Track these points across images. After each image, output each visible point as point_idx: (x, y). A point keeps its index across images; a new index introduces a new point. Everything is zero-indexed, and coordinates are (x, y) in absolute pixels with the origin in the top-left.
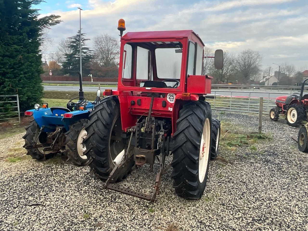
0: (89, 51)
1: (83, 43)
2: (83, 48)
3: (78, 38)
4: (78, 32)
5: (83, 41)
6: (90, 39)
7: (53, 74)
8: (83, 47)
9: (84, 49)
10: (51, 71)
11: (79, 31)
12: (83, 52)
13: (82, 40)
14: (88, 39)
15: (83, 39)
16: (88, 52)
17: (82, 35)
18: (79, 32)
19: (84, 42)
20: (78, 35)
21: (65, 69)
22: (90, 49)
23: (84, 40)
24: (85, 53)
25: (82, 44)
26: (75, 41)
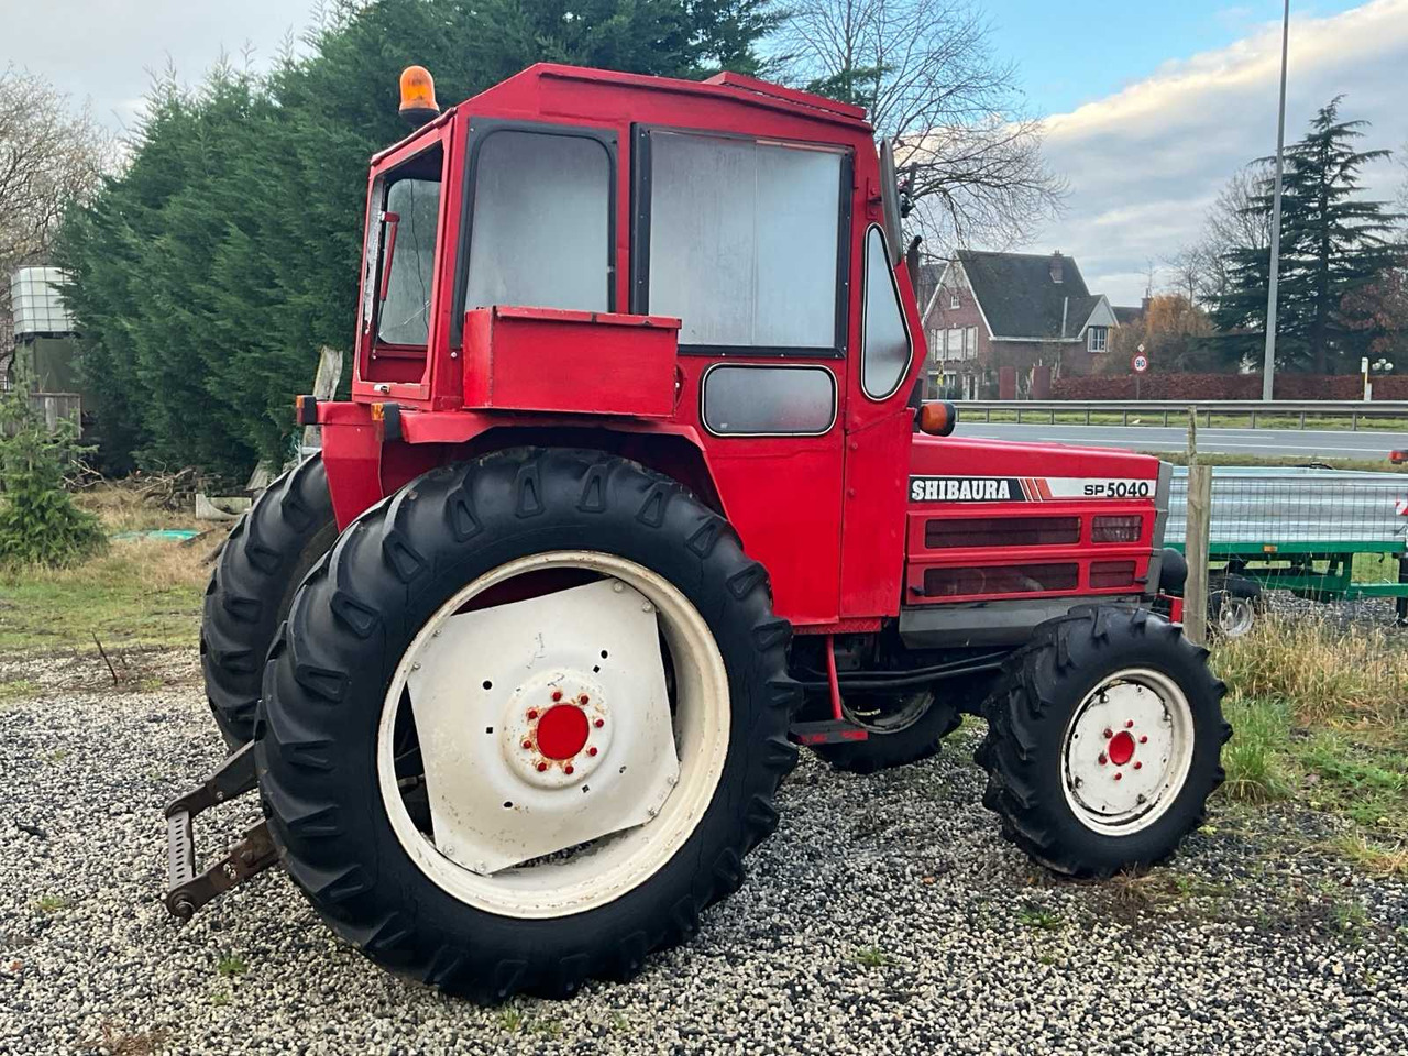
0: (1376, 223)
1: (1346, 178)
2: (1336, 208)
3: (1315, 154)
4: (1319, 117)
5: (1344, 166)
6: (1386, 153)
7: (1150, 367)
8: (1344, 199)
9: (1346, 215)
10: (1141, 348)
11: (1322, 112)
12: (1340, 230)
13: (1339, 160)
14: (1376, 153)
15: (1342, 154)
16: (1376, 228)
17: (1339, 131)
18: (1321, 121)
19: (1350, 172)
20: (1312, 138)
21: (1223, 335)
22: (1384, 210)
23: (1349, 161)
24: (1349, 235)
25: (1339, 184)
26: (1295, 171)
